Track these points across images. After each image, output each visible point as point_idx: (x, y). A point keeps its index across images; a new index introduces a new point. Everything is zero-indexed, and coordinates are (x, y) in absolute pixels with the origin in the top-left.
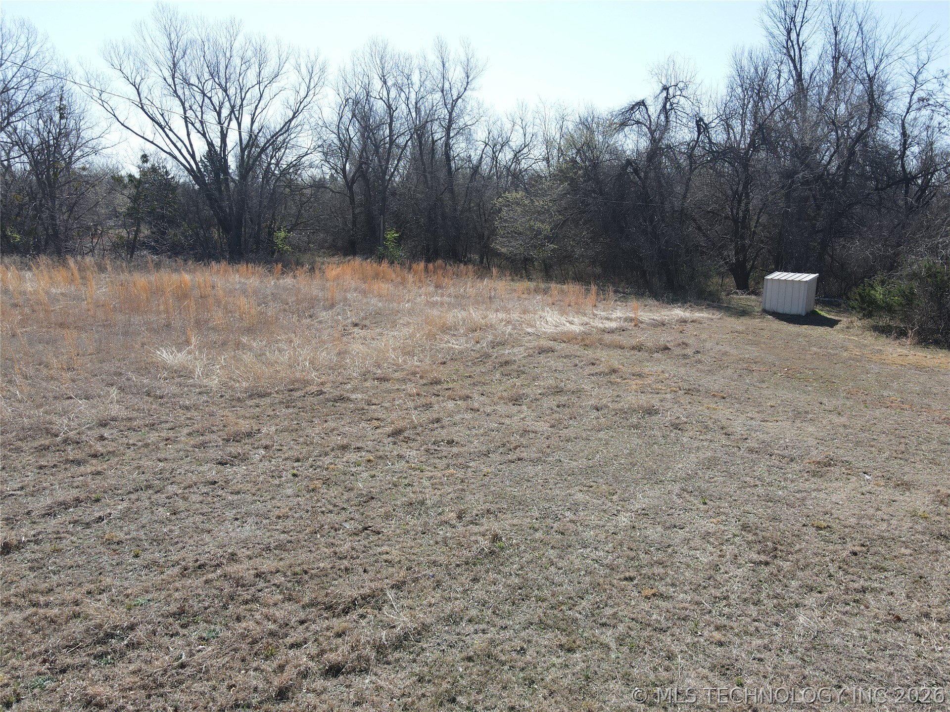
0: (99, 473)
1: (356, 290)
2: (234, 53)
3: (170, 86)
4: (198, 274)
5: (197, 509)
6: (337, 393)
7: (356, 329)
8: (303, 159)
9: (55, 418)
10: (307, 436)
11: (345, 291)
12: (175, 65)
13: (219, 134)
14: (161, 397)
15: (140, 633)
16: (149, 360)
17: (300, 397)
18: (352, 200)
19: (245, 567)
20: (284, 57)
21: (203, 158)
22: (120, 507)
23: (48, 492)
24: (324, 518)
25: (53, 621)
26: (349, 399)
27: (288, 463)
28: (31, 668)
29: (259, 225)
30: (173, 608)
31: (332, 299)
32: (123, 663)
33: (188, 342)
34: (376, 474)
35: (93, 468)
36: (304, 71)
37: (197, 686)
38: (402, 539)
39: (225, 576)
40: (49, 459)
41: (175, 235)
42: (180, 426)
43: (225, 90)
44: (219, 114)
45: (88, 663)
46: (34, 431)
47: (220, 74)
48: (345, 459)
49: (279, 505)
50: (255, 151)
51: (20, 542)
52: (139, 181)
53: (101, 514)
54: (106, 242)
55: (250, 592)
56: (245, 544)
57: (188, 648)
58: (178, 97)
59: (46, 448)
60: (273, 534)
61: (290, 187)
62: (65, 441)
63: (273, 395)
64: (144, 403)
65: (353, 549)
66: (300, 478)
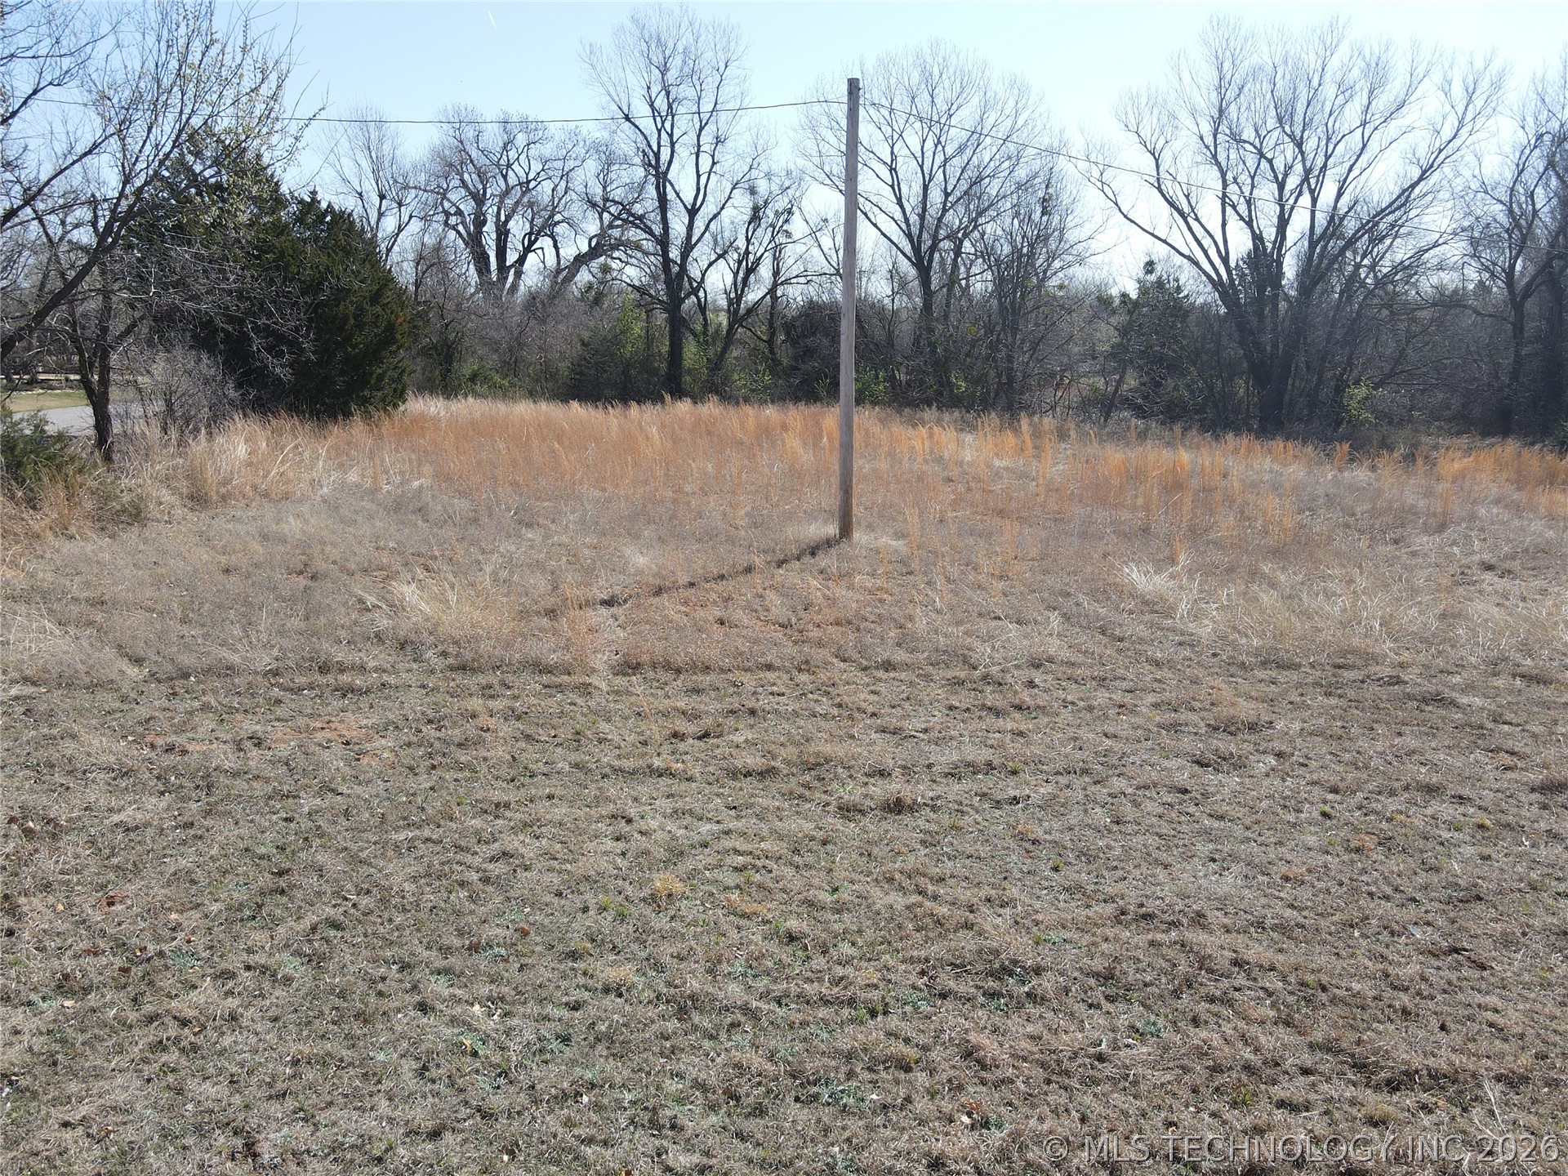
0: (1021, 734)
1: (1497, 502)
2: (1327, 78)
3: (1207, 147)
4: (1204, 451)
5: (1152, 826)
6: (1430, 687)
7: (1488, 576)
8: (1427, 255)
9: (977, 644)
10: (1358, 752)
11: (1475, 502)
12: (1221, 111)
13: (1275, 220)
14: (1121, 640)
15: (1047, 984)
16: (1111, 580)
17: (1355, 681)
18: (1518, 329)
19: (1218, 942)
20: (1420, 71)
21: (1241, 263)
22: (1042, 790)
23: (955, 743)
24: (1372, 906)
25: (939, 922)
26: (1453, 703)
27: (1316, 790)
28: (907, 976)
29: (1321, 374)
30: (1098, 964)
31: (1445, 514)
32: (1020, 1017)
33: (1173, 561)
34: (1493, 855)
35: (1015, 725)
36: (1458, 92)
37: (1117, 1098)
38: (1533, 995)
39: (1183, 946)
40: (963, 699)
41: (1176, 388)
42: (1142, 690)
43: (1299, 145)
44: (1281, 186)
45: (975, 998)
46: (950, 655)
47: (1295, 118)
48: (1429, 811)
49: (1289, 857)
50: (1334, 245)
51: (915, 802)
52: (1136, 304)
53: (1017, 793)
54: (1074, 396)
55: (1221, 985)
56: (1222, 903)
57: (1112, 1035)
58: (1218, 164)
59: (961, 683)
60: (1272, 904)
61: (1391, 306)
62: (985, 678)
63: (1303, 669)
64: (1095, 643)
65: (1424, 979)
66: (1334, 822)
